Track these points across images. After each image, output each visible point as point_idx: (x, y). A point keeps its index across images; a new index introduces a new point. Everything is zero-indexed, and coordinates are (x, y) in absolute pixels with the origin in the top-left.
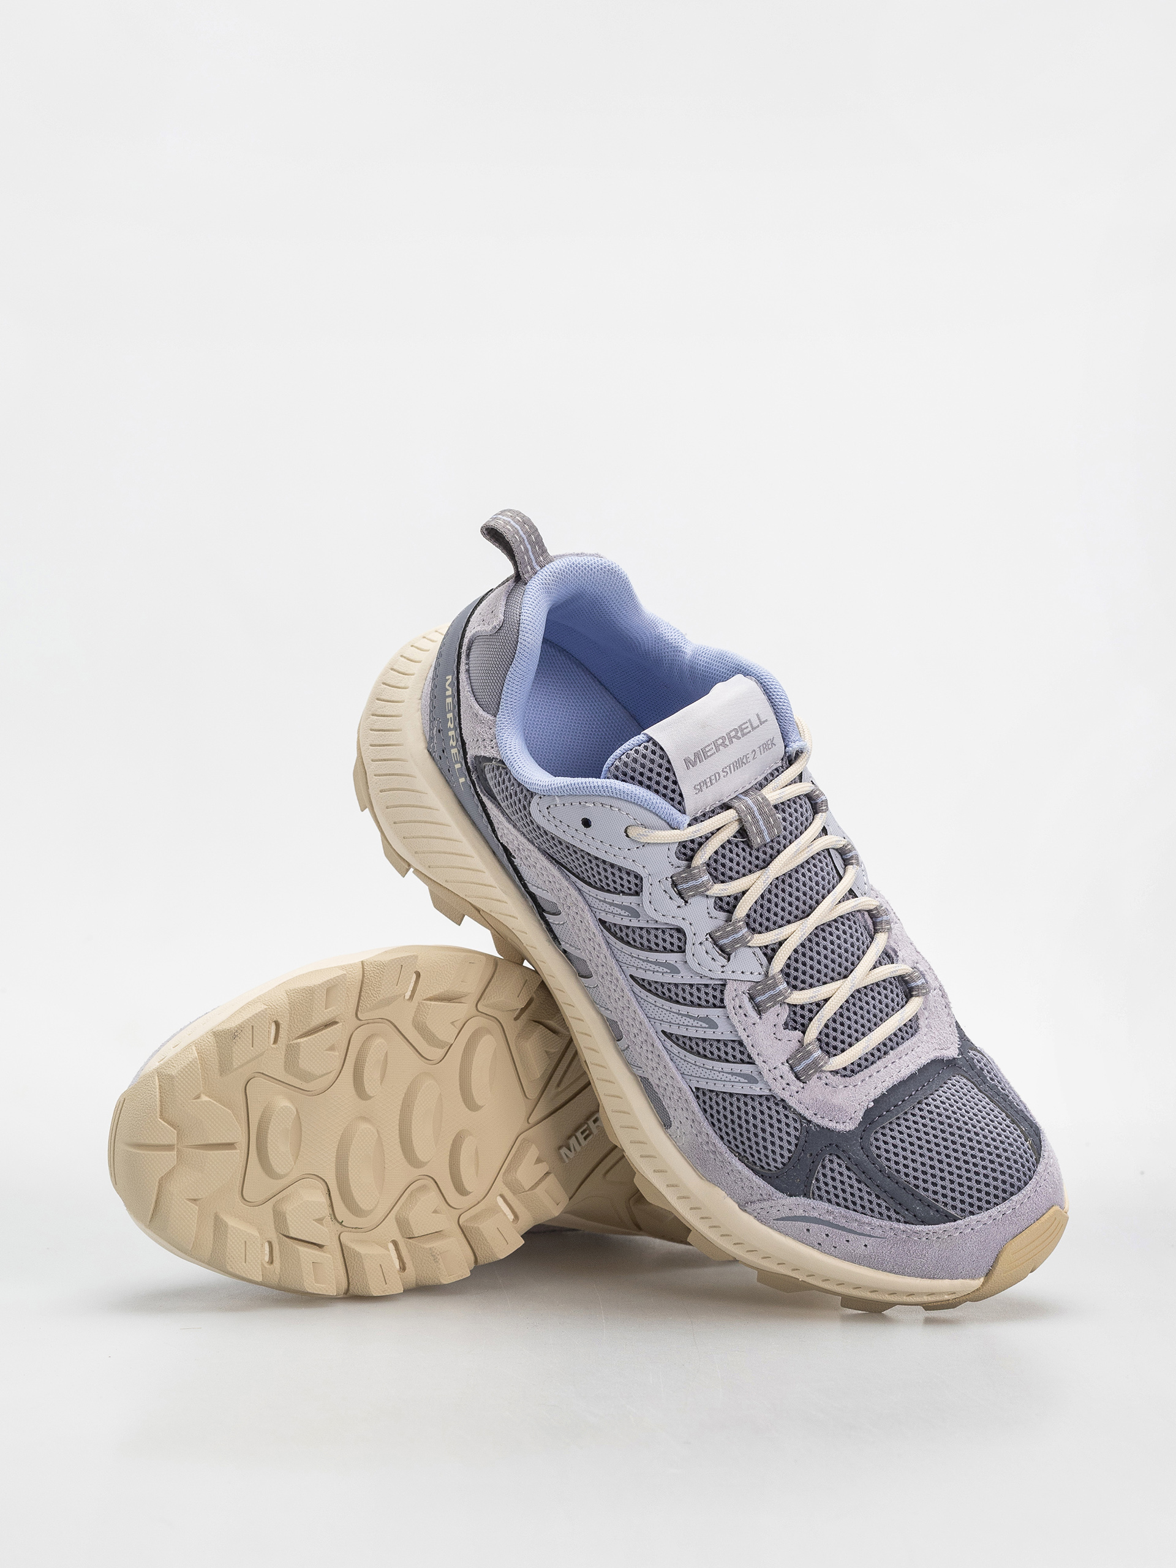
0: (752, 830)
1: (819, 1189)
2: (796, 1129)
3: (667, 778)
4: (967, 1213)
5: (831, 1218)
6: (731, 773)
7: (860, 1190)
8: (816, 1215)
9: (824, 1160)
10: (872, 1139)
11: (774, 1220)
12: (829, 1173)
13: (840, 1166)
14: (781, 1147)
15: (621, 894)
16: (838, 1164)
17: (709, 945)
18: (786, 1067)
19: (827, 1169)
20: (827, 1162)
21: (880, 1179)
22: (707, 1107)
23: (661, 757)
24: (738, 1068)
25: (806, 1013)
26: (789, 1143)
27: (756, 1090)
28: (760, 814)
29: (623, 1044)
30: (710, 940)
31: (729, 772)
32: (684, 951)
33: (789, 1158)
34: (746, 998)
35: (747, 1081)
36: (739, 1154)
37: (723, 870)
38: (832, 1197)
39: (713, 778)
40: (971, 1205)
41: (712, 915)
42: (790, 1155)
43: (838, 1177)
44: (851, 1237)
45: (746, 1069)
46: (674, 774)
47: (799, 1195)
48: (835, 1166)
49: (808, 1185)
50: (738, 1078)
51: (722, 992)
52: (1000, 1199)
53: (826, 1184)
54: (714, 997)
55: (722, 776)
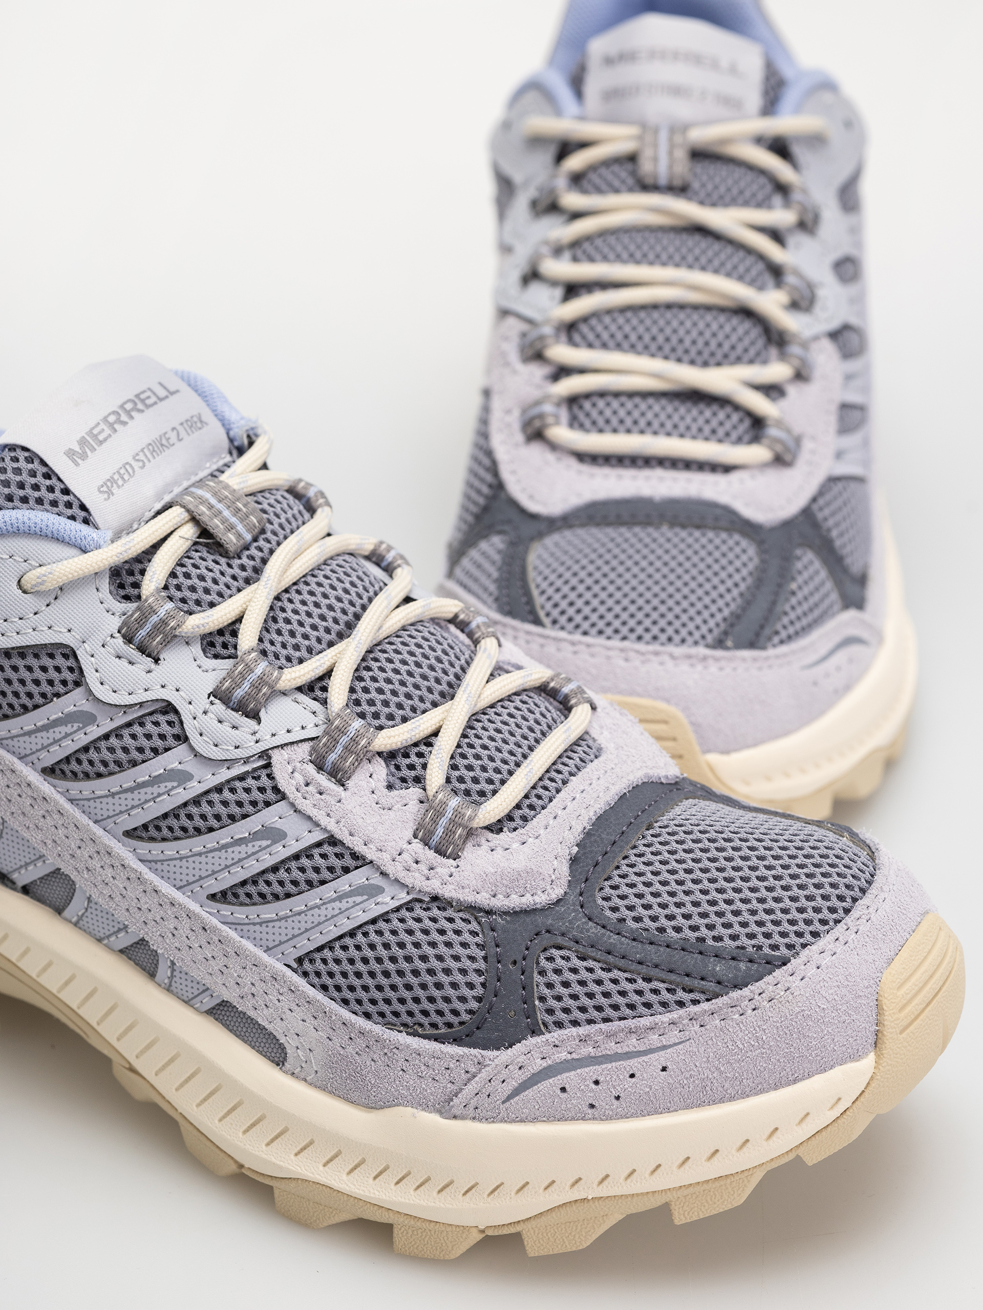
0: (216, 526)
1: (550, 1012)
2: (474, 934)
3: (51, 489)
4: (798, 947)
5: (590, 1049)
6: (149, 461)
7: (615, 981)
8: (563, 1055)
9: (538, 963)
10: (600, 901)
11: (503, 1102)
12: (554, 978)
13: (567, 959)
14: (463, 972)
15: (55, 699)
16: (563, 958)
17: (219, 707)
18: (417, 846)
19: (550, 974)
20: (543, 962)
21: (638, 951)
22: (326, 980)
23: (29, 460)
24: (344, 883)
25: (414, 759)
26: (472, 958)
27: (388, 901)
28: (220, 501)
29: (163, 972)
30: (217, 701)
31: (146, 461)
32: (186, 739)
33: (483, 985)
34: (311, 769)
35: (365, 897)
36: (405, 1025)
37: (194, 596)
38: (577, 1015)
39: (122, 471)
40: (799, 934)
41: (205, 667)
42: (482, 979)
43: (572, 977)
44: (633, 1064)
45: (359, 877)
46: (59, 479)
47: (524, 1038)
48: (560, 962)
49: (530, 1014)
50: (351, 900)
51: (270, 776)
52: (841, 911)
53: (559, 998)
54: (262, 790)
55: (136, 468)
